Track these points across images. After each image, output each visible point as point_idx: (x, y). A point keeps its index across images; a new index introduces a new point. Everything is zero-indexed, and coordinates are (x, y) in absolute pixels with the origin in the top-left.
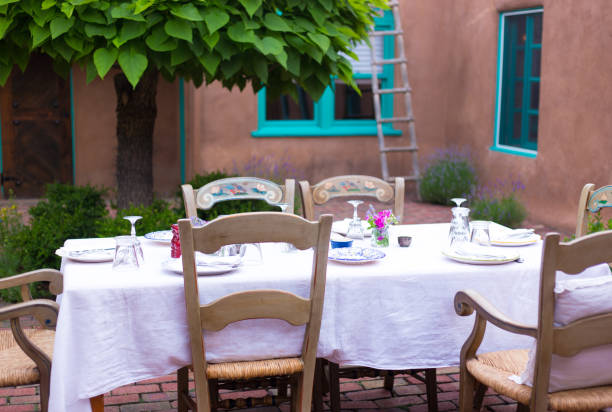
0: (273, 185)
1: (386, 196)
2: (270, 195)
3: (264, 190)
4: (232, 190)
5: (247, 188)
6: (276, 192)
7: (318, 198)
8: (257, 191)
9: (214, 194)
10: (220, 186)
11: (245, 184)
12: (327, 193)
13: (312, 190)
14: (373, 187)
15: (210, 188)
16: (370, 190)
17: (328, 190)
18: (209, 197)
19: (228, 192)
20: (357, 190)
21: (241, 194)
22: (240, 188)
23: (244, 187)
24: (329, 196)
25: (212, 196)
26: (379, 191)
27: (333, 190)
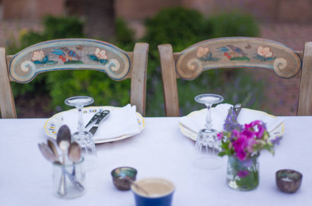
0: (117, 51)
1: (287, 69)
2: (113, 65)
3: (105, 58)
4: (61, 57)
5: (83, 53)
6: (121, 61)
7: (185, 70)
8: (95, 59)
9: (36, 62)
10: (45, 50)
11: (80, 48)
12: (200, 63)
13: (176, 59)
14: (269, 55)
15: (32, 53)
16: (264, 59)
17: (202, 59)
18: (28, 66)
19: (57, 59)
20: (244, 58)
21: (74, 62)
22: (72, 53)
23: (78, 52)
24: (201, 67)
25: (32, 65)
26: (277, 61)
27: (209, 58)
